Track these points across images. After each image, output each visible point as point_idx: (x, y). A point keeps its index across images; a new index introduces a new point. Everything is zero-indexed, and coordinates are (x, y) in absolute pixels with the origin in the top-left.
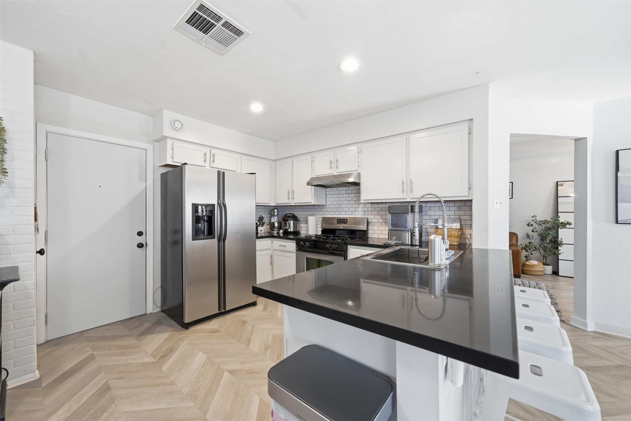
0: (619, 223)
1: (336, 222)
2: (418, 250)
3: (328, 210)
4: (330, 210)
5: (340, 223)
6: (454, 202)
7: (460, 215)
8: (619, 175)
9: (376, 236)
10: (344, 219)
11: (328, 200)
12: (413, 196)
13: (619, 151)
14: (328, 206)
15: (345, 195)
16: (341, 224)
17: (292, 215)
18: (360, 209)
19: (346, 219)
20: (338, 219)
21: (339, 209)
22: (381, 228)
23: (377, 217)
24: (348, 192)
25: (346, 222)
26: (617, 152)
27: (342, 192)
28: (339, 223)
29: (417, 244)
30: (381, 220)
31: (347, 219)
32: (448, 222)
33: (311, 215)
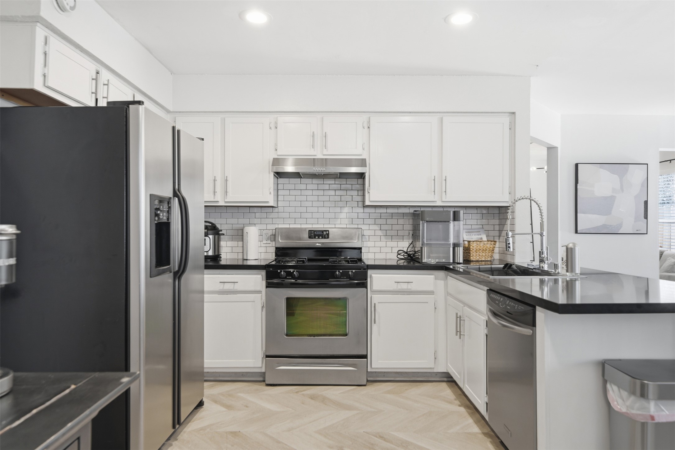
0: (578, 232)
1: (306, 236)
2: (479, 267)
3: (281, 215)
4: (287, 215)
5: (315, 238)
6: (477, 208)
7: (483, 225)
8: (578, 187)
9: (371, 256)
10: (323, 231)
11: (280, 198)
12: (446, 198)
13: (579, 164)
14: (280, 209)
15: (315, 193)
16: (317, 239)
17: (210, 225)
18: (343, 215)
19: (326, 231)
20: (309, 231)
21: (304, 215)
22: (379, 244)
23: (373, 227)
24: (321, 187)
25: (326, 236)
26: (577, 165)
27: (309, 187)
28: (312, 238)
29: (460, 262)
30: (379, 233)
31: (328, 231)
32: (467, 234)
33: (250, 224)
